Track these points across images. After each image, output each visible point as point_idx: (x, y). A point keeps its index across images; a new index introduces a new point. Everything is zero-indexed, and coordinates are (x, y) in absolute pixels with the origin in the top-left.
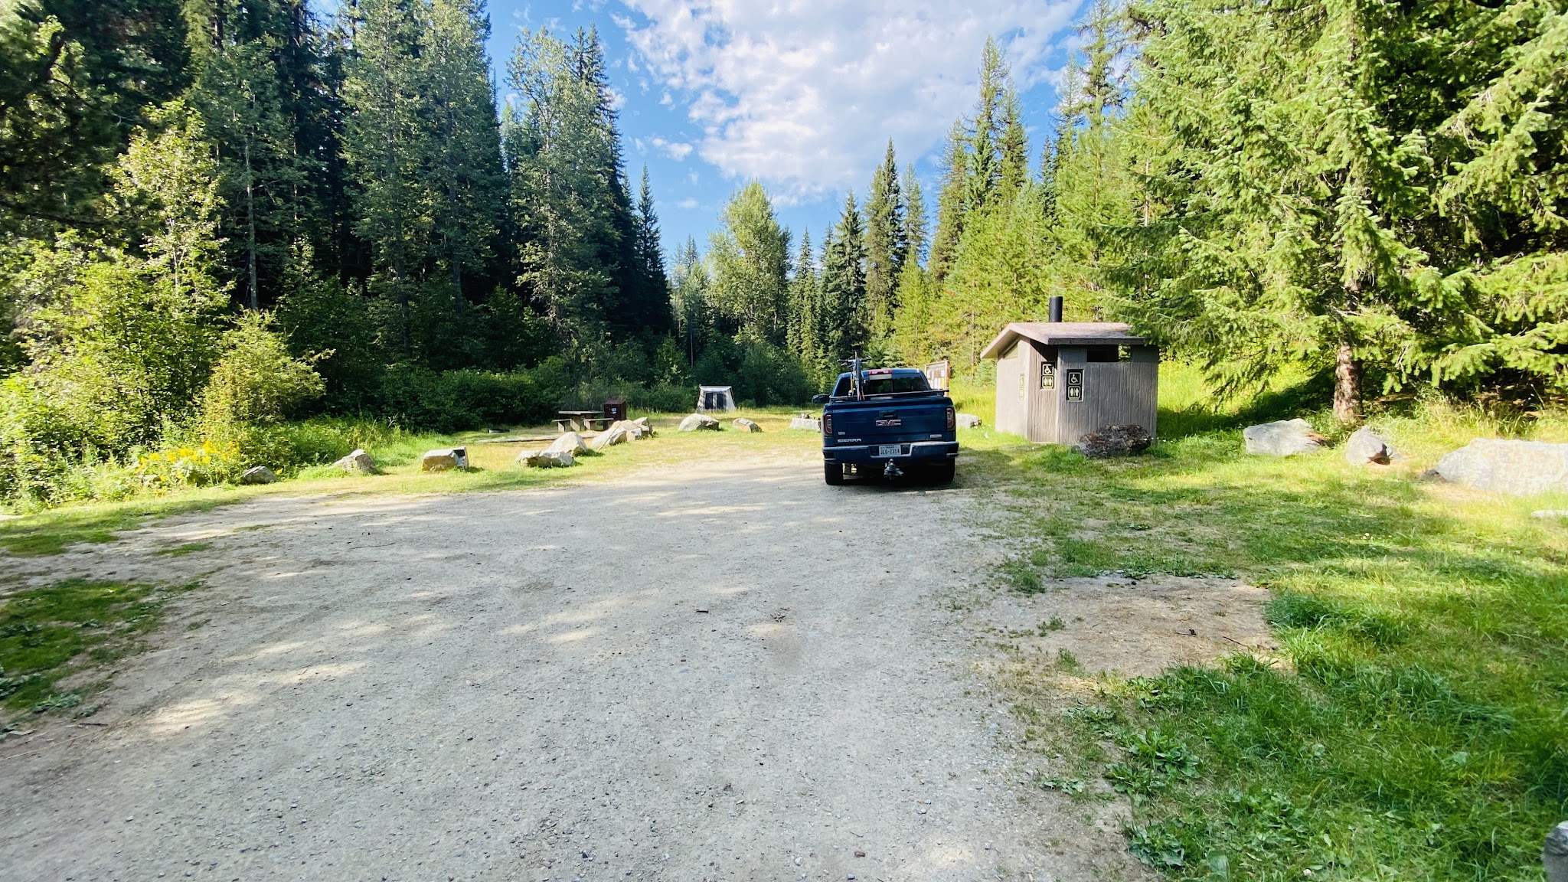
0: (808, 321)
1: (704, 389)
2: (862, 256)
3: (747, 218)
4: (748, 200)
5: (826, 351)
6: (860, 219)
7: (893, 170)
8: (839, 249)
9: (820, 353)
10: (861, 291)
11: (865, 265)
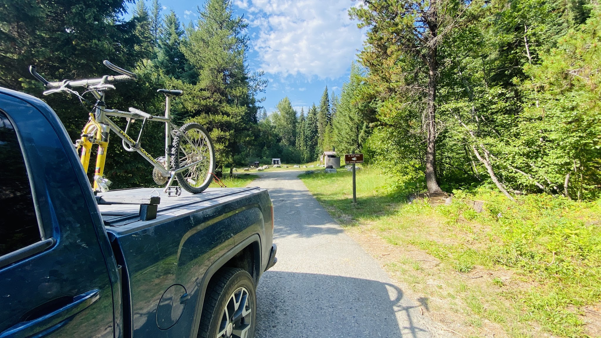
0: (303, 137)
1: (273, 159)
2: (317, 121)
3: (284, 109)
4: (284, 104)
5: (307, 148)
6: (317, 110)
7: (327, 95)
8: (310, 119)
9: (305, 148)
10: (317, 131)
11: (318, 124)
